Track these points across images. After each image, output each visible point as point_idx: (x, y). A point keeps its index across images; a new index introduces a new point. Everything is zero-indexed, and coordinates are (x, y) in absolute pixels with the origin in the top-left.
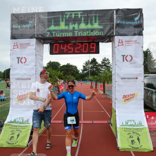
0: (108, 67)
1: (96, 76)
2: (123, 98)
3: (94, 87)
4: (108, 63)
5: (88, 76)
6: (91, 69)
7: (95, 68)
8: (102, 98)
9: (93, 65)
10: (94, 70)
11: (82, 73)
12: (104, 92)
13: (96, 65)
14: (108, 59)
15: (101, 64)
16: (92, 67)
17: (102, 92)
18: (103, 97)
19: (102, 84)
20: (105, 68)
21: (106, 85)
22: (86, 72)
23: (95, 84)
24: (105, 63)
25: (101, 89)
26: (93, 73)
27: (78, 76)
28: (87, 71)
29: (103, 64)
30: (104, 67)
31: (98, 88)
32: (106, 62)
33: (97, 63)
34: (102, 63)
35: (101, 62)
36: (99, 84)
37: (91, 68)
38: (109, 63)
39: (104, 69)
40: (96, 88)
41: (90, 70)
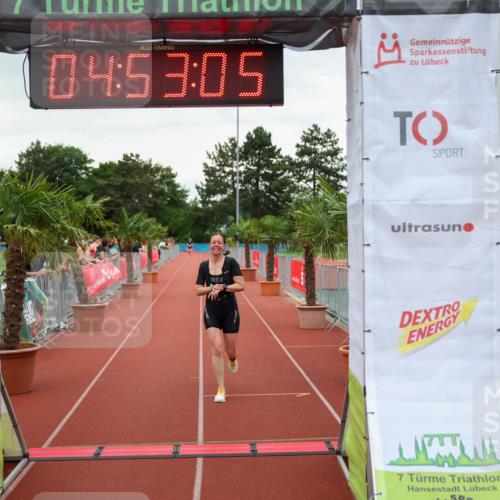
0: (329, 172)
1: (269, 220)
2: (402, 325)
3: (261, 272)
4: (329, 153)
5: (231, 218)
6: (243, 183)
7: (266, 177)
8: (298, 327)
9: (257, 164)
10: (262, 188)
11: (200, 205)
12: (311, 297)
13: (269, 165)
14: (329, 134)
15: (295, 157)
16: (249, 177)
17: (300, 300)
18: (303, 324)
19: (300, 258)
20: (314, 179)
21: (320, 260)
22: (218, 198)
23: (263, 256)
24: (315, 152)
25: (294, 284)
26: (256, 206)
27: (181, 219)
28: (223, 192)
29: (306, 159)
30: (310, 173)
31: (277, 280)
32: (319, 148)
33: (273, 152)
34: (301, 154)
35: (295, 150)
36: (287, 259)
37: (247, 180)
38: (334, 153)
39: (311, 185)
40: (270, 276)
41: (238, 186)
